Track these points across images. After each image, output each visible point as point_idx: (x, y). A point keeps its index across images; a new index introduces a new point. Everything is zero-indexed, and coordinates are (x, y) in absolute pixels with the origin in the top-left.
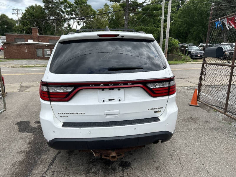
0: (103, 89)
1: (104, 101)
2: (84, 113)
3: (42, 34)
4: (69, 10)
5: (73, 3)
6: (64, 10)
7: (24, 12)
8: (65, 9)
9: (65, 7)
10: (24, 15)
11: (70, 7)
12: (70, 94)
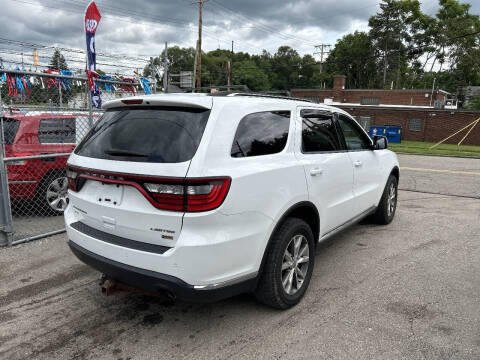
3: (357, 88)
4: (423, 32)
5: (434, 17)
6: (411, 35)
7: (333, 48)
8: (414, 32)
9: (416, 27)
10: (333, 54)
11: (425, 27)
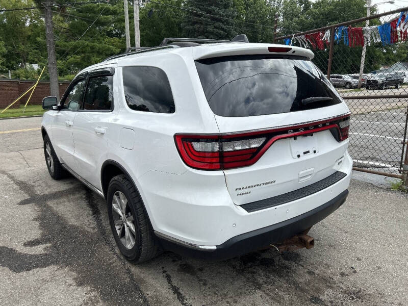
0: (295, 137)
1: (299, 156)
2: (275, 181)
12: (261, 150)
